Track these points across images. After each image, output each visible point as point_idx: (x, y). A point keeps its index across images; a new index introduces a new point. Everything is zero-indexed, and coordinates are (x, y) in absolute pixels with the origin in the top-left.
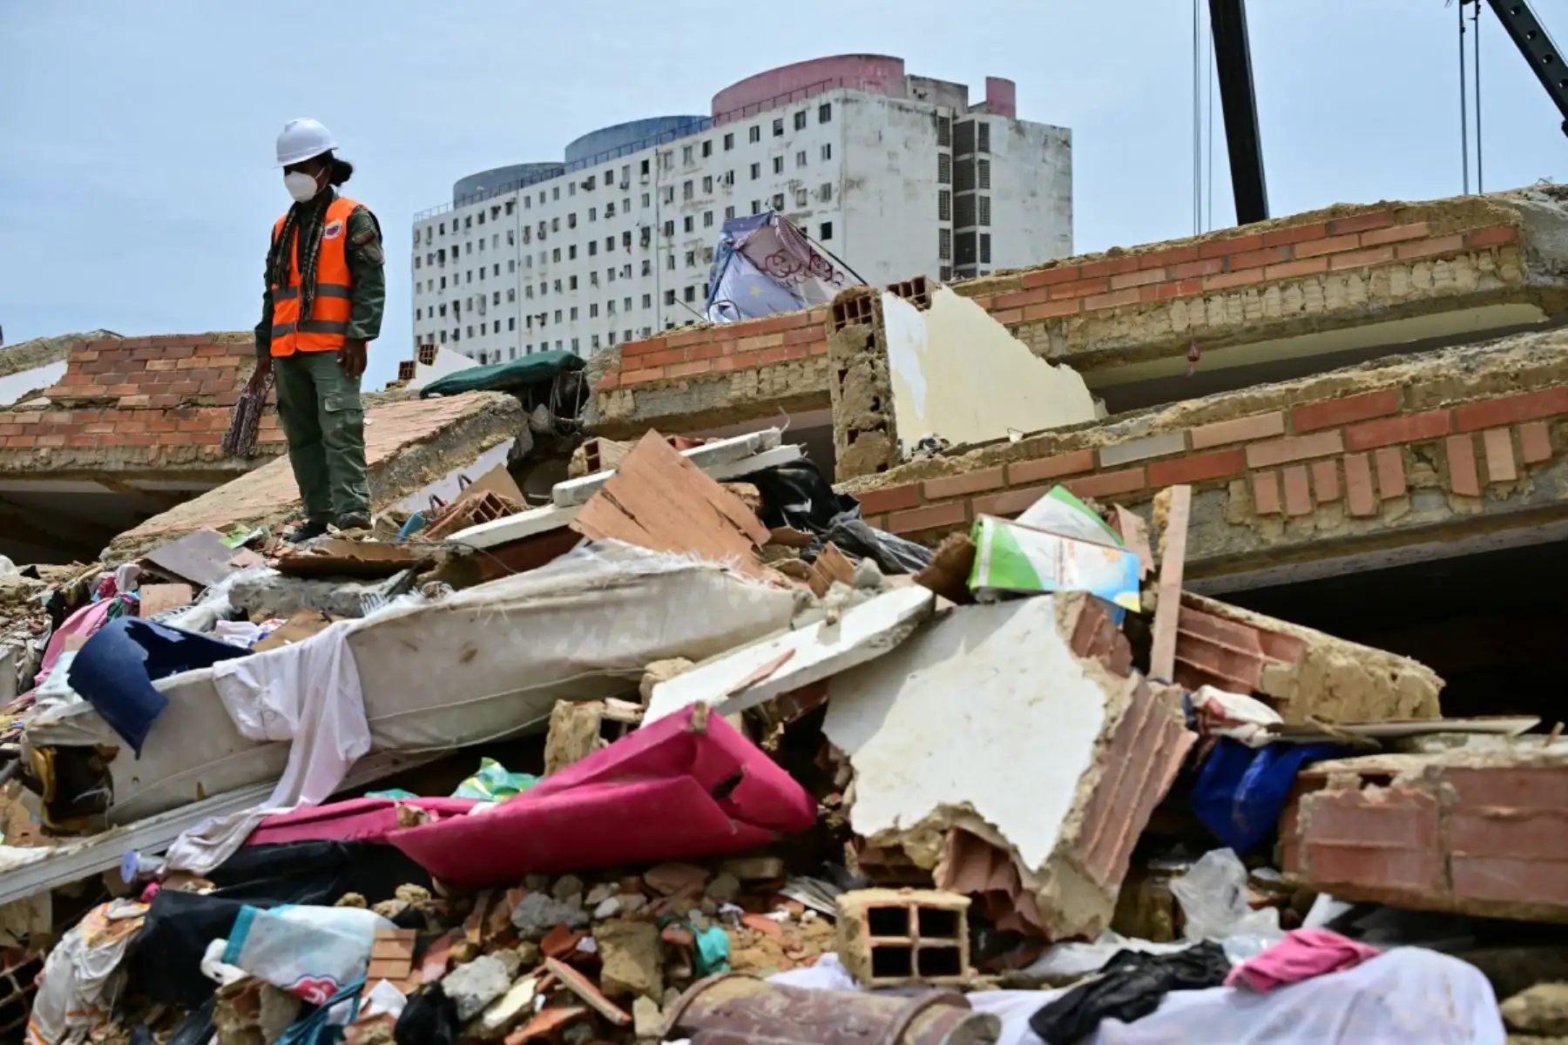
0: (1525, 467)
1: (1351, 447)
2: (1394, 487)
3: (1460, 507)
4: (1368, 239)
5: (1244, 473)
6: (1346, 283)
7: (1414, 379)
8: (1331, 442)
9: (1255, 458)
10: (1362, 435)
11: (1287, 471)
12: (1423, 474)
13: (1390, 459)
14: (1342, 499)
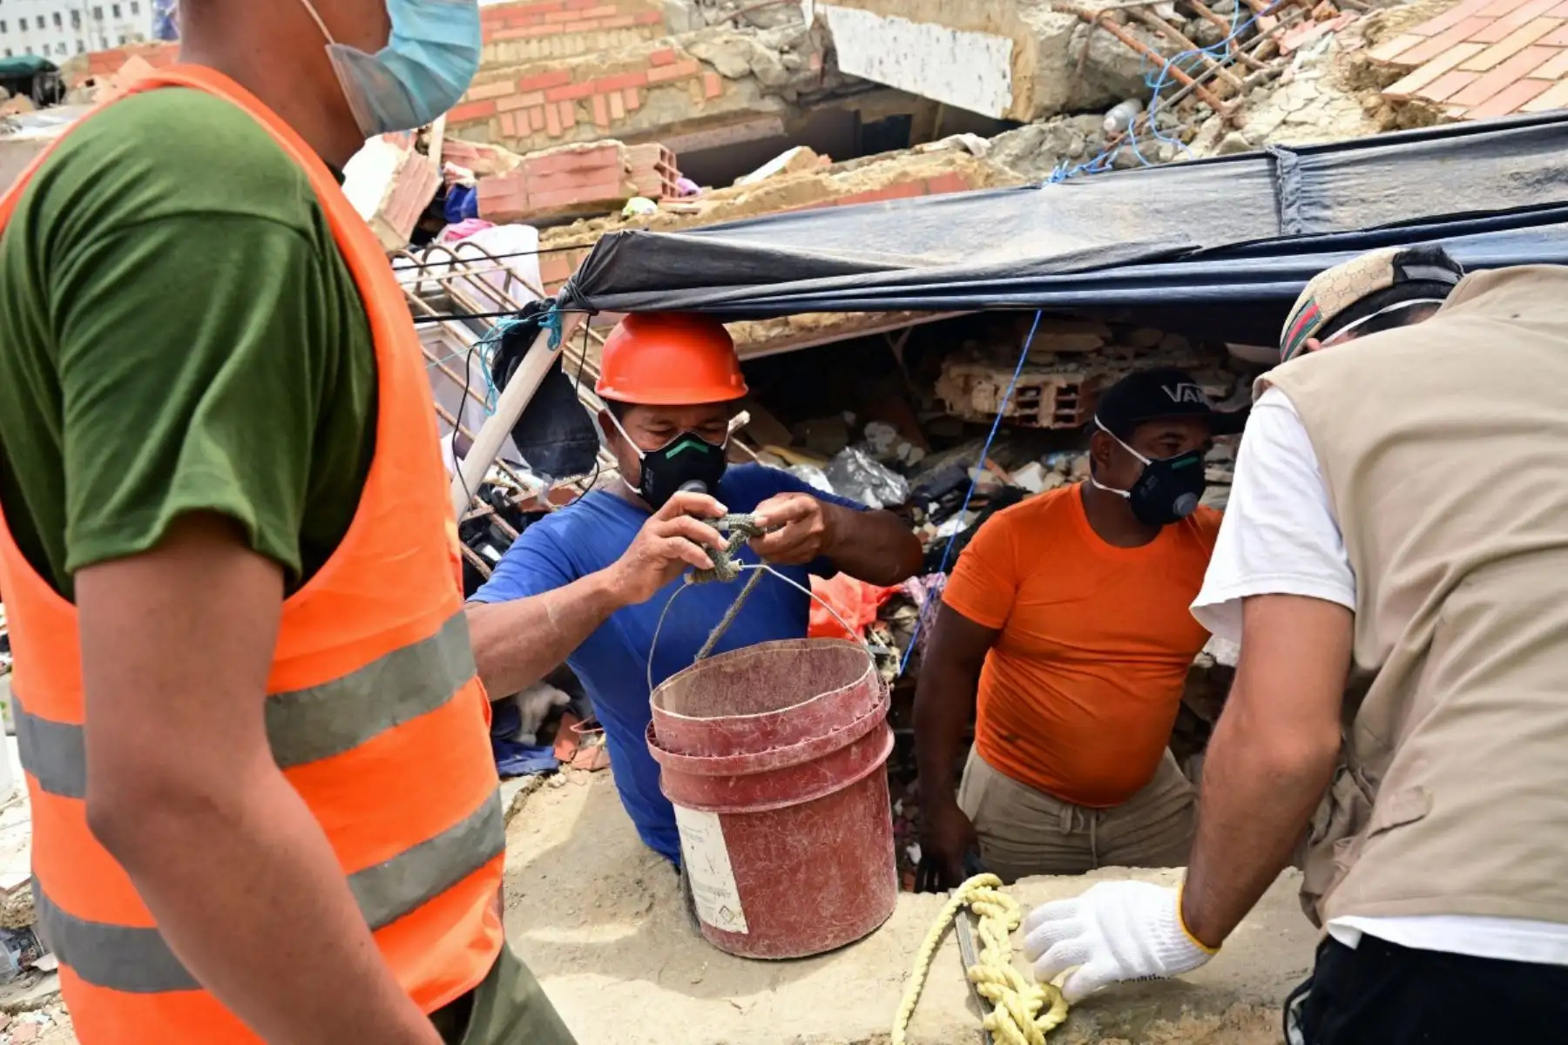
0: (629, 111)
1: (548, 101)
2: (569, 122)
3: (600, 132)
4: (586, 14)
5: (495, 115)
6: (574, 40)
7: (578, 66)
8: (538, 98)
9: (502, 105)
10: (553, 94)
11: (518, 113)
12: (582, 115)
13: (567, 107)
14: (544, 128)
